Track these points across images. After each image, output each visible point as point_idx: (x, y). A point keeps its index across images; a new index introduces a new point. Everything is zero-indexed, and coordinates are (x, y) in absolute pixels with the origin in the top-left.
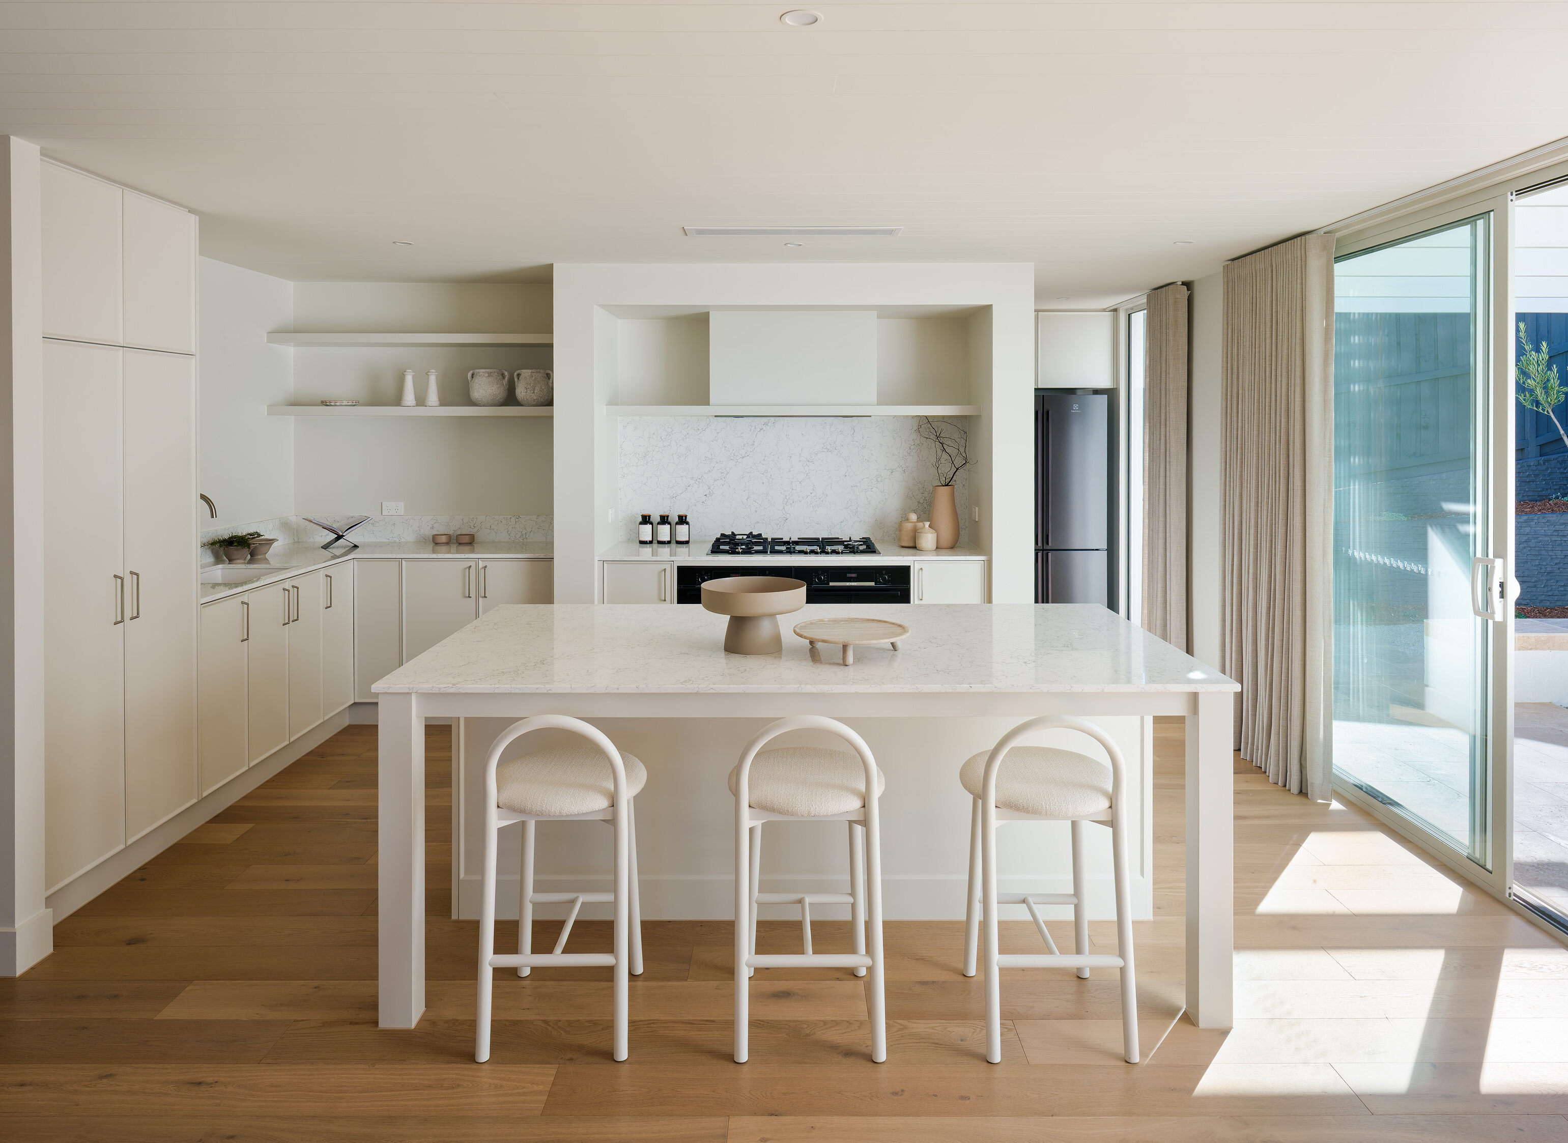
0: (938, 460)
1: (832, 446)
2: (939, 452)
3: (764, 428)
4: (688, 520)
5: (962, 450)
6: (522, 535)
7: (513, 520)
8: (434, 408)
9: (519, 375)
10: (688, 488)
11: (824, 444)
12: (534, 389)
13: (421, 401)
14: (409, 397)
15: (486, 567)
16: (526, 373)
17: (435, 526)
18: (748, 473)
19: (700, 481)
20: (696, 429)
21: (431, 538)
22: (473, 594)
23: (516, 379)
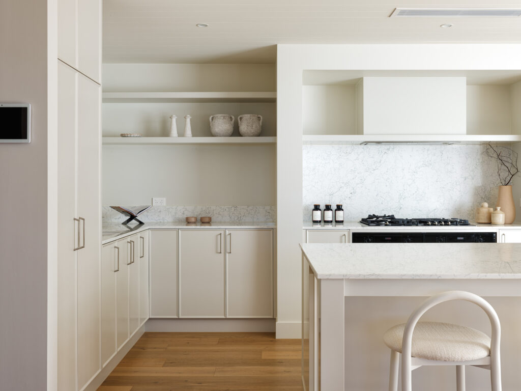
0: (499, 169)
2: (500, 166)
4: (343, 208)
5: (514, 164)
6: (238, 218)
7: (233, 209)
8: (189, 138)
9: (241, 118)
10: (341, 189)
12: (252, 126)
13: (181, 134)
14: (174, 132)
15: (230, 234)
16: (246, 117)
17: (185, 212)
18: (377, 179)
19: (348, 184)
20: (345, 152)
21: (185, 219)
22: (222, 251)
23: (239, 121)
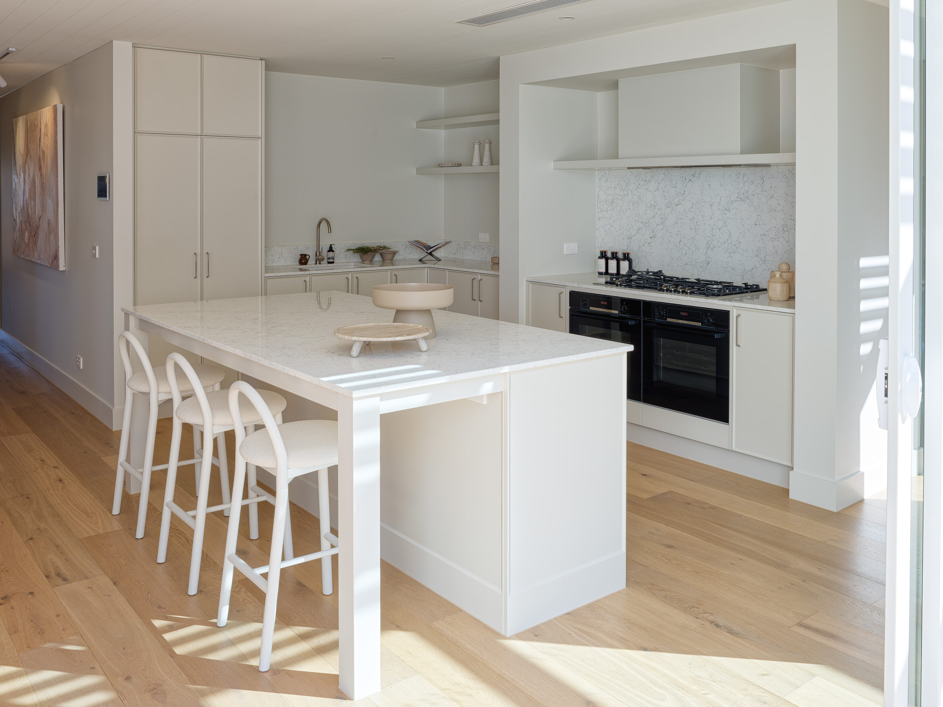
1: (745, 195)
3: (693, 180)
10: (640, 231)
11: (738, 193)
15: (481, 279)
18: (680, 219)
19: (647, 225)
20: (644, 180)
22: (476, 298)
